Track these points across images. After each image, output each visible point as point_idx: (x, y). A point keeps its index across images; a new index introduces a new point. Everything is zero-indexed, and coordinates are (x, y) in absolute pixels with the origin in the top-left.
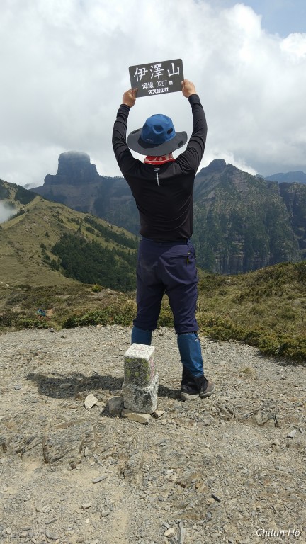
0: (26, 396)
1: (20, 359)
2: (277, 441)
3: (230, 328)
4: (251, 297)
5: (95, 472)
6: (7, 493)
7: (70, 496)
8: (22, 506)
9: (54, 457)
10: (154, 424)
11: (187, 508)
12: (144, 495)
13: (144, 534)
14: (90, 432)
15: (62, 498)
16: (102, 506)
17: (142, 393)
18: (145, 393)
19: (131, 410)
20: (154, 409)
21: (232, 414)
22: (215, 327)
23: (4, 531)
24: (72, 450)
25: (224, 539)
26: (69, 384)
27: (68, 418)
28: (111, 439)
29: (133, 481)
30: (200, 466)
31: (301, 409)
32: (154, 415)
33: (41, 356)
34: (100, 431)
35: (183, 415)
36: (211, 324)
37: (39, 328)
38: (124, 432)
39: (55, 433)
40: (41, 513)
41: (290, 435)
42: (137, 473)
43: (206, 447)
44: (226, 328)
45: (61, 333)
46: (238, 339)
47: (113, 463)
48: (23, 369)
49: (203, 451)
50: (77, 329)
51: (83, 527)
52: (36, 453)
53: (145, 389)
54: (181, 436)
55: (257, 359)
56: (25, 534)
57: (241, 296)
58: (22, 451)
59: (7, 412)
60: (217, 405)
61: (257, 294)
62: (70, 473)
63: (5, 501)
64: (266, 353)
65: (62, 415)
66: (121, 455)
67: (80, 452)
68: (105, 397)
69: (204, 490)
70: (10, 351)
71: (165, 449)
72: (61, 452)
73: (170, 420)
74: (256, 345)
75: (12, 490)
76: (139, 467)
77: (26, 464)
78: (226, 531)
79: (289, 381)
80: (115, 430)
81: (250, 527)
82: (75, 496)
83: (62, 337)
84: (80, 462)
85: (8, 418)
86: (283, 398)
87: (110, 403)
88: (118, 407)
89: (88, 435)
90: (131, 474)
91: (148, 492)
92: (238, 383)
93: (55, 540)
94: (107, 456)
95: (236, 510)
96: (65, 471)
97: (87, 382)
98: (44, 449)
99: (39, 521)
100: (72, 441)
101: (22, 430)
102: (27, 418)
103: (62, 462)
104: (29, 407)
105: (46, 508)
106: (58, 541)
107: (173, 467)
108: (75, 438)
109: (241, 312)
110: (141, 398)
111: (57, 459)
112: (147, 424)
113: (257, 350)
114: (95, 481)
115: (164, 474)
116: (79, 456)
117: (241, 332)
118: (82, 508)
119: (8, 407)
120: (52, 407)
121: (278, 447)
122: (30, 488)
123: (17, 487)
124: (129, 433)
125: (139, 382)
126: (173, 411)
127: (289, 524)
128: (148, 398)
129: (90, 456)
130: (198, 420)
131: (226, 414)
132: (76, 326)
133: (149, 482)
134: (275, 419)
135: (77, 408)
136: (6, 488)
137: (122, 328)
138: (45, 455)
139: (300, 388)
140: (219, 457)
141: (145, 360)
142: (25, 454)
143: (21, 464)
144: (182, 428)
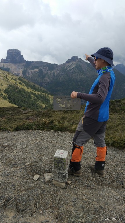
5: (43, 217)
9: (22, 209)
10: (68, 188)
14: (39, 195)
18: (64, 174)
19: (56, 181)
20: (66, 180)
21: (103, 182)
24: (31, 205)
27: (26, 186)
28: (49, 198)
30: (94, 214)
32: (67, 184)
33: (7, 148)
34: (42, 193)
35: (81, 183)
37: (3, 131)
39: (20, 194)
42: (65, 219)
43: (94, 201)
45: (14, 133)
49: (93, 203)
52: (13, 207)
53: (64, 172)
54: (81, 195)
58: (5, 206)
60: (95, 177)
62: (31, 218)
65: (23, 183)
66: (55, 208)
67: (35, 207)
71: (76, 204)
72: (25, 207)
73: (75, 186)
76: (65, 215)
77: (8, 213)
83: (14, 135)
84: (35, 212)
87: (45, 177)
88: (49, 179)
89: (37, 196)
90: (62, 219)
94: (48, 208)
96: (28, 217)
98: (17, 205)
100: (30, 200)
102: (6, 185)
103: (26, 212)
108: (32, 199)
110: (62, 176)
112: (64, 188)
116: (35, 208)
124: (57, 194)
125: (61, 169)
126: (76, 181)
128: (65, 176)
129: (40, 208)
130: (88, 186)
131: (100, 182)
132: (21, 130)
134: (122, 184)
135: (29, 179)
137: (41, 131)
138: (17, 208)
140: (101, 207)
141: (64, 159)
142: (7, 207)
143: (5, 212)
144: (81, 190)
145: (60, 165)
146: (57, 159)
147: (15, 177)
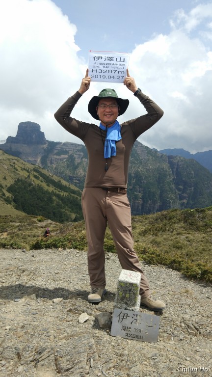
0: (25, 308)
1: (12, 274)
3: (159, 256)
9: (65, 368)
14: (92, 345)
21: (198, 330)
22: (148, 254)
24: (81, 361)
27: (68, 330)
28: (109, 351)
34: (97, 343)
36: (144, 252)
37: (14, 248)
38: (118, 345)
39: (60, 344)
44: (156, 255)
45: (31, 252)
46: (164, 264)
47: (117, 375)
50: (43, 251)
52: (50, 364)
53: (133, 308)
55: (183, 281)
57: (145, 231)
58: (36, 361)
59: (12, 322)
60: (184, 322)
65: (61, 327)
66: (122, 367)
67: (87, 364)
68: (93, 313)
72: (71, 363)
74: (178, 270)
77: (41, 373)
80: (110, 343)
83: (33, 256)
84: (88, 373)
85: (15, 328)
87: (99, 318)
88: (106, 322)
89: (91, 348)
94: (110, 368)
98: (56, 360)
100: (79, 353)
101: (31, 340)
102: (33, 329)
103: (72, 372)
104: (30, 318)
108: (82, 351)
119: (13, 318)
120: (49, 319)
124: (123, 346)
125: (129, 303)
131: (193, 330)
135: (72, 321)
137: (78, 251)
138: (56, 365)
143: (35, 372)
144: (162, 341)
146: (122, 284)
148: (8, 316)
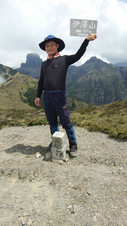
0: (12, 153)
1: (10, 138)
2: (115, 172)
3: (97, 126)
4: (106, 114)
5: (40, 183)
6: (4, 191)
7: (29, 192)
8: (10, 196)
9: (23, 177)
10: (64, 164)
11: (77, 198)
12: (60, 192)
13: (59, 207)
15: (26, 193)
16: (42, 196)
17: (59, 152)
18: (61, 152)
19: (55, 159)
20: (64, 158)
21: (96, 160)
22: (90, 126)
23: (2, 205)
24: (30, 174)
25: (92, 210)
26: (30, 148)
27: (29, 161)
28: (47, 170)
29: (55, 187)
30: (82, 181)
31: (125, 159)
32: (64, 161)
33: (18, 137)
34: (42, 167)
35: (76, 161)
36: (89, 125)
37: (18, 126)
38: (52, 167)
39: (23, 167)
40: (17, 199)
41: (120, 169)
42: (57, 184)
43: (85, 174)
44: (95, 126)
45: (27, 128)
46: (100, 131)
47: (47, 180)
48: (11, 142)
50: (34, 127)
51: (34, 205)
52: (16, 175)
53: (61, 150)
54: (75, 169)
55: (108, 139)
56: (11, 207)
57: (102, 114)
58: (10, 174)
59: (4, 159)
60: (90, 157)
61: (109, 113)
62: (29, 183)
63: (3, 194)
64: (112, 137)
65: (27, 160)
66: (51, 176)
67: (34, 175)
69: (84, 190)
70: (6, 135)
71: (68, 174)
72: (26, 175)
73: (71, 163)
74: (107, 134)
75: (6, 190)
76: (57, 181)
77: (12, 180)
78: (93, 207)
79: (120, 148)
80: (48, 166)
81: (103, 206)
82: (31, 193)
83: (28, 130)
85: (4, 161)
86: (118, 155)
87: (46, 156)
88: (49, 157)
89: (37, 168)
90: (54, 184)
91: (61, 191)
92: (99, 148)
93: (23, 209)
94: (45, 177)
95: (97, 199)
96: (27, 182)
97: (37, 147)
98: (19, 174)
99: (17, 202)
100: (30, 170)
101: (10, 166)
102: (12, 161)
103: (26, 179)
104: (13, 157)
105: (19, 197)
106: (24, 210)
107: (72, 181)
108: (32, 169)
109: (102, 121)
110: (59, 154)
111: (24, 178)
112: (61, 164)
113: (108, 135)
114: (40, 186)
115: (68, 184)
116: (33, 176)
117: (102, 128)
118: (34, 197)
119: (5, 157)
121: (115, 174)
122: (13, 189)
123: (8, 188)
124: (54, 168)
125: (58, 147)
126: (72, 159)
127: (118, 204)
128: (62, 154)
129: (38, 177)
130: (82, 163)
131: (94, 161)
132: (34, 125)
133: (62, 187)
134: (114, 163)
135: (33, 157)
136: (3, 189)
138: (19, 176)
139: (125, 151)
140: (90, 178)
141: (61, 138)
142: (11, 175)
143: (9, 179)
144: (76, 166)
145: (57, 144)
146: (54, 138)
147: (21, 156)
148: (3, 157)
